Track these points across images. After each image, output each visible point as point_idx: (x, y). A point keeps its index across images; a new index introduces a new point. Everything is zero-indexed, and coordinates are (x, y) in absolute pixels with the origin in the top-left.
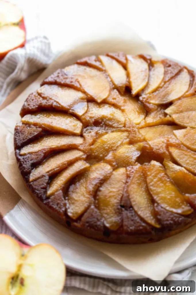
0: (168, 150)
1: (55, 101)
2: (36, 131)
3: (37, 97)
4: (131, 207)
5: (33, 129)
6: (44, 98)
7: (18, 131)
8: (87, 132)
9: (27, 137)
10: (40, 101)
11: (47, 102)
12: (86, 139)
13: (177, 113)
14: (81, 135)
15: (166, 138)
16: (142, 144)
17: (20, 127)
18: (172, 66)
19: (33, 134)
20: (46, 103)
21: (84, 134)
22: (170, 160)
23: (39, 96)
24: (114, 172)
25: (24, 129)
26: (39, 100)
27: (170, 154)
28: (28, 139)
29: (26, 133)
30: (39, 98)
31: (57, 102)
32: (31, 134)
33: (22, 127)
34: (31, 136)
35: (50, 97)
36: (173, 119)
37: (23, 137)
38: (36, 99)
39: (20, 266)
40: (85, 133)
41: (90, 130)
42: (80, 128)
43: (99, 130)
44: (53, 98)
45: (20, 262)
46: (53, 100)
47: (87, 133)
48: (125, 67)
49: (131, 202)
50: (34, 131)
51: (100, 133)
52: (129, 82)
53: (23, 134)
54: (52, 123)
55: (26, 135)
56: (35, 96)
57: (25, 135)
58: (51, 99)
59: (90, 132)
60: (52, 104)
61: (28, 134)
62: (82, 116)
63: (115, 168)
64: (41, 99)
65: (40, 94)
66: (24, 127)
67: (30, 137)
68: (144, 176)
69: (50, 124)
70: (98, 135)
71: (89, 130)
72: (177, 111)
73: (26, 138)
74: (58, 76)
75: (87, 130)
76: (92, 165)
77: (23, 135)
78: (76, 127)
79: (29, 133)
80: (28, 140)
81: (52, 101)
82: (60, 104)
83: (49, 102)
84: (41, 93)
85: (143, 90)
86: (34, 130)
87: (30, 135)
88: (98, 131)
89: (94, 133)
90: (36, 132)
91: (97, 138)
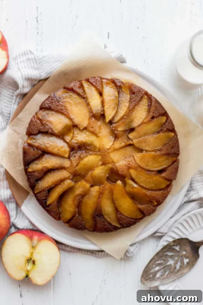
0: (129, 172)
1: (50, 128)
4: (102, 215)
5: (35, 152)
6: (43, 124)
8: (73, 156)
11: (45, 128)
12: (72, 163)
13: (137, 138)
14: (69, 158)
15: (128, 162)
16: (110, 166)
18: (136, 94)
19: (36, 156)
21: (71, 158)
22: (130, 179)
24: (92, 189)
27: (130, 174)
31: (52, 129)
35: (47, 123)
36: (133, 143)
39: (32, 254)
44: (49, 125)
45: (32, 251)
47: (73, 158)
48: (101, 94)
49: (102, 213)
50: (36, 154)
52: (103, 111)
58: (47, 125)
59: (75, 156)
60: (48, 131)
62: (69, 142)
63: (92, 186)
67: (34, 158)
68: (112, 192)
70: (81, 158)
71: (74, 153)
72: (137, 137)
73: (31, 158)
76: (76, 184)
79: (33, 155)
81: (48, 127)
82: (53, 131)
85: (113, 118)
88: (80, 155)
89: (78, 157)
90: (38, 155)
91: (79, 161)
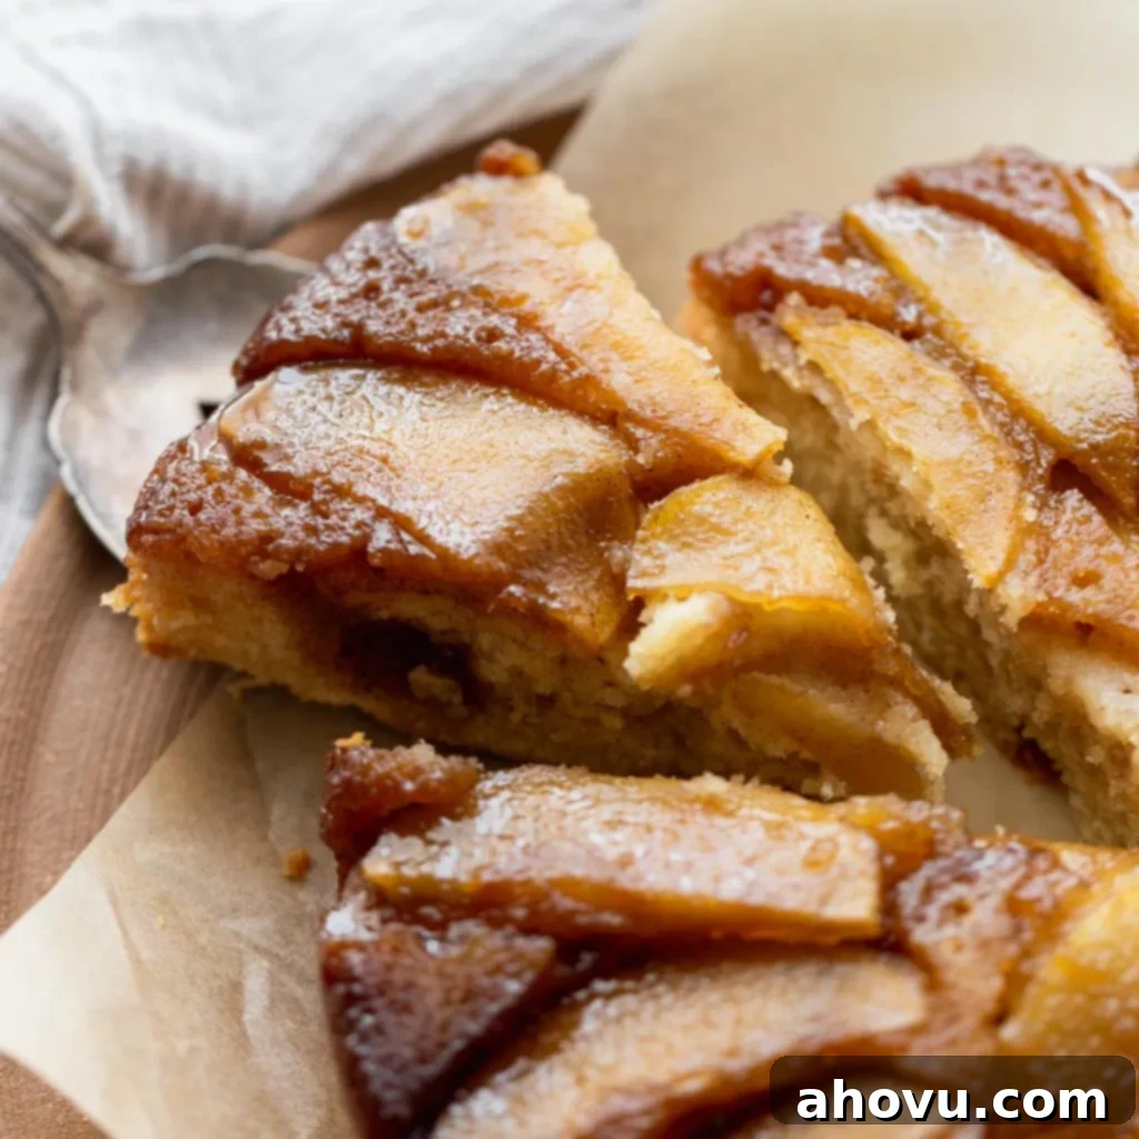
1: (382, 513)
2: (512, 968)
3: (229, 477)
5: (479, 952)
6: (288, 488)
7: (357, 988)
8: (932, 912)
9: (444, 1027)
10: (258, 514)
11: (320, 521)
12: (950, 976)
17: (360, 947)
19: (493, 998)
20: (312, 530)
21: (922, 935)
23: (242, 474)
25: (407, 961)
26: (248, 509)
28: (458, 1045)
29: (434, 997)
30: (247, 491)
31: (401, 523)
32: (470, 995)
33: (386, 948)
34: (474, 1015)
35: (337, 478)
37: (410, 1035)
38: (219, 493)
40: (921, 919)
41: (959, 891)
42: (862, 873)
43: (1027, 878)
44: (362, 489)
46: (361, 500)
47: (941, 923)
50: (497, 970)
51: (1038, 900)
53: (406, 1008)
54: (626, 862)
55: (439, 1016)
56: (205, 466)
57: (429, 1016)
58: (341, 492)
59: (960, 909)
60: (366, 538)
61: (447, 1002)
64: (264, 494)
65: (246, 456)
66: (396, 950)
67: (474, 1027)
69: (612, 880)
71: (943, 887)
73: (442, 1045)
74: (371, 291)
75: (928, 892)
77: (406, 1019)
78: (834, 872)
79: (456, 995)
80: (460, 1056)
81: (360, 514)
82: (422, 538)
83: (334, 520)
84: (262, 445)
86: (490, 965)
87: (467, 1007)
88: (1018, 886)
89: (997, 911)
90: (516, 975)
91: (1027, 953)
